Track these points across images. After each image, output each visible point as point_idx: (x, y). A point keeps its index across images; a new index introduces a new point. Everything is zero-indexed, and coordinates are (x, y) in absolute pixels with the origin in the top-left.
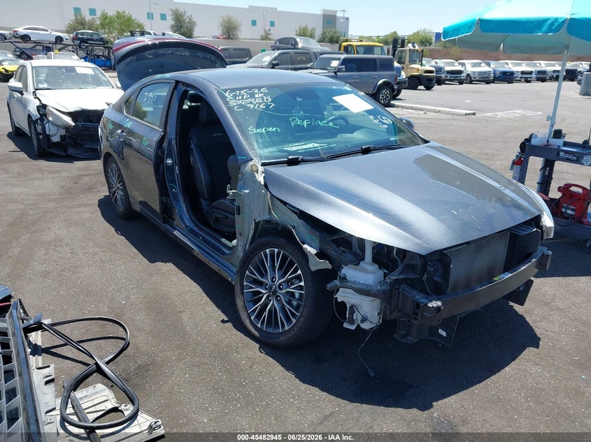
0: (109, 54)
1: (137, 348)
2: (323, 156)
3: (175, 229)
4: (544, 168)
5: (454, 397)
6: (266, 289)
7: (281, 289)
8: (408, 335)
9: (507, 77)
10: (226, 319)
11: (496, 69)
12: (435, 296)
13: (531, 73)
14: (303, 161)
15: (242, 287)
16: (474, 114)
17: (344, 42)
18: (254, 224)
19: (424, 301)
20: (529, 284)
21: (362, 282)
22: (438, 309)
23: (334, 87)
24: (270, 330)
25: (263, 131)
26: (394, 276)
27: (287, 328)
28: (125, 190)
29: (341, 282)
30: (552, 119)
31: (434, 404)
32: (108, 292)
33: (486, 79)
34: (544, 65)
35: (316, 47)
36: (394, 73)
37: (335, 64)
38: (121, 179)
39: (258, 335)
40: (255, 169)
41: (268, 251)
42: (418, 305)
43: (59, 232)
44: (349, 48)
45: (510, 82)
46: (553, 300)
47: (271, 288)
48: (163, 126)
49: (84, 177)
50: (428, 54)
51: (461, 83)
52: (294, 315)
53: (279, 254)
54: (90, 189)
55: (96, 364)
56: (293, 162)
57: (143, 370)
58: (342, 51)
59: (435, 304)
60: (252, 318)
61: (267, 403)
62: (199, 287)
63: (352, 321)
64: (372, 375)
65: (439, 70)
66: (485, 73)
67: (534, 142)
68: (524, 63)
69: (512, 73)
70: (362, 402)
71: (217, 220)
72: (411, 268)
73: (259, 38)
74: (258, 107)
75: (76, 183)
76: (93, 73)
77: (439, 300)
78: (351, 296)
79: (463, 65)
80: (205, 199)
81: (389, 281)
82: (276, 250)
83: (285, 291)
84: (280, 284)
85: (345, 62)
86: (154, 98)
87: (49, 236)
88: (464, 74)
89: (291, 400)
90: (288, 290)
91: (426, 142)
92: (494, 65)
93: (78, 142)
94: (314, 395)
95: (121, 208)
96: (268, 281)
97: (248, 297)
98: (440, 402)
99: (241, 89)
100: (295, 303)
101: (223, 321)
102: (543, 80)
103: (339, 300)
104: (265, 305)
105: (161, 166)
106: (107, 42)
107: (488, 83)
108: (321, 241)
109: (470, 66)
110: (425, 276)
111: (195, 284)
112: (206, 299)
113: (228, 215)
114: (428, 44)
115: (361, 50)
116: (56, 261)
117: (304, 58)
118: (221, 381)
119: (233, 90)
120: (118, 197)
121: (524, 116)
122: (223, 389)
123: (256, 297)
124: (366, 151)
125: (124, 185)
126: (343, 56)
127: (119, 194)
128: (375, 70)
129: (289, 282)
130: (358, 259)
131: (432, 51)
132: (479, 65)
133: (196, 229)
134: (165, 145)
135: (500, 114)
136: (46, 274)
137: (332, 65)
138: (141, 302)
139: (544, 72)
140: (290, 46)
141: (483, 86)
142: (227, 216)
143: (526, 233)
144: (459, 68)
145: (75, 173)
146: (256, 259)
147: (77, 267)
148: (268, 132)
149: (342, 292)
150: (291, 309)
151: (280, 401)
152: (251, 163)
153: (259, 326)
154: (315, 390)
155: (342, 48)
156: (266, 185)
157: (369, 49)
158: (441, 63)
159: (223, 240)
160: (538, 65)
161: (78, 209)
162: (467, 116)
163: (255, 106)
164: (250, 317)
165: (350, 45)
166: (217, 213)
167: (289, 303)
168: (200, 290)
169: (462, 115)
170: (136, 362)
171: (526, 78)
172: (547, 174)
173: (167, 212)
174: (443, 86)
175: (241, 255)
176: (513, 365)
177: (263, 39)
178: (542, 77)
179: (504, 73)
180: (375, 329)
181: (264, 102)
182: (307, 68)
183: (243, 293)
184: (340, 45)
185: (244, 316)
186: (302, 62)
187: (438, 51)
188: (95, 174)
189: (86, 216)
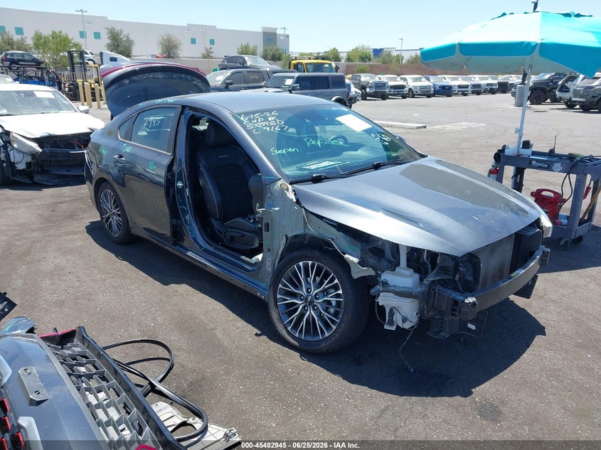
0: (42, 74)
1: (183, 366)
2: (341, 172)
3: (188, 251)
4: (515, 176)
5: (487, 383)
6: (302, 300)
7: (317, 299)
8: (441, 331)
9: (446, 91)
10: (259, 332)
11: (436, 83)
12: (468, 293)
13: (467, 86)
14: (326, 178)
15: (276, 300)
16: (425, 127)
17: (293, 60)
18: (285, 239)
19: (461, 298)
20: (535, 279)
21: (402, 286)
22: (474, 304)
23: (334, 109)
24: (309, 338)
25: (284, 152)
26: (431, 278)
27: (327, 334)
28: (123, 215)
29: (383, 287)
30: (520, 131)
31: (473, 390)
32: (132, 316)
33: (427, 93)
34: (477, 79)
35: (264, 65)
36: (346, 89)
37: (289, 82)
38: (118, 203)
39: (297, 344)
40: (285, 187)
41: (301, 264)
42: (456, 302)
43: (58, 261)
44: (299, 66)
45: (449, 96)
46: (545, 294)
47: (306, 299)
48: (172, 149)
49: (60, 205)
50: (368, 69)
51: (404, 97)
52: (333, 322)
53: (313, 266)
54: (72, 216)
55: (151, 383)
56: (317, 180)
57: (197, 385)
58: (292, 69)
59: (470, 300)
60: (289, 328)
61: (325, 405)
62: (221, 305)
63: (391, 323)
64: (412, 370)
65: (383, 85)
66: (426, 87)
67: (507, 152)
68: (460, 77)
69: (450, 87)
70: (410, 395)
71: (232, 238)
72: (444, 270)
73: (201, 56)
74: (274, 129)
75: (54, 211)
76: (53, 97)
77: (473, 296)
78: (392, 299)
79: (405, 80)
80: (216, 219)
81: (427, 283)
82: (310, 263)
83: (322, 300)
84: (316, 294)
85: (299, 80)
86: (157, 122)
87: (48, 265)
88: (407, 89)
89: (346, 399)
90: (325, 299)
91: (423, 156)
92: (432, 79)
93: (44, 168)
94: (366, 394)
95: (116, 234)
96: (304, 292)
97: (282, 309)
98: (477, 388)
99: (254, 113)
100: (332, 310)
101: (257, 335)
102: (478, 93)
103: (380, 304)
104: (302, 315)
105: (171, 190)
106: (42, 63)
107: (429, 96)
108: (362, 251)
109: (411, 81)
110: (458, 276)
111: (216, 302)
112: (232, 316)
113: (245, 233)
114: (367, 60)
115: (310, 68)
116: (66, 290)
117: (257, 77)
118: (274, 389)
119: (247, 114)
120: (114, 223)
121: (470, 128)
122: (279, 396)
123: (291, 308)
124: (377, 167)
125: (122, 209)
126: (297, 75)
127: (115, 220)
128: (328, 88)
129: (326, 292)
130: (394, 265)
131: (372, 66)
132: (420, 80)
133: (211, 249)
134: (175, 168)
135: (449, 127)
136: (61, 304)
137: (286, 84)
138: (170, 324)
139: (479, 86)
140: (238, 65)
141: (425, 100)
142: (244, 235)
143: (531, 234)
144: (402, 83)
145: (49, 201)
146: (289, 272)
147: (91, 294)
148: (288, 153)
149: (384, 296)
150: (330, 316)
151: (336, 401)
152: (280, 182)
153: (297, 335)
154: (365, 389)
155: (292, 66)
156: (298, 202)
157: (318, 67)
158: (384, 78)
159: (243, 257)
160: (473, 79)
161: (68, 238)
162: (419, 130)
163: (271, 129)
164: (286, 328)
165: (300, 63)
166: (231, 232)
167: (327, 310)
168: (224, 307)
169: (414, 129)
170: (186, 380)
171: (463, 91)
172: (518, 181)
173: (178, 234)
174: (388, 101)
175: (270, 269)
176: (529, 351)
177: (204, 57)
178: (477, 90)
179: (443, 87)
180: (415, 327)
181: (278, 125)
182: (261, 87)
183: (276, 306)
184: (290, 64)
185: (280, 328)
186: (255, 81)
187: (378, 66)
188: (70, 201)
189: (79, 243)
